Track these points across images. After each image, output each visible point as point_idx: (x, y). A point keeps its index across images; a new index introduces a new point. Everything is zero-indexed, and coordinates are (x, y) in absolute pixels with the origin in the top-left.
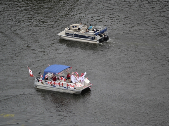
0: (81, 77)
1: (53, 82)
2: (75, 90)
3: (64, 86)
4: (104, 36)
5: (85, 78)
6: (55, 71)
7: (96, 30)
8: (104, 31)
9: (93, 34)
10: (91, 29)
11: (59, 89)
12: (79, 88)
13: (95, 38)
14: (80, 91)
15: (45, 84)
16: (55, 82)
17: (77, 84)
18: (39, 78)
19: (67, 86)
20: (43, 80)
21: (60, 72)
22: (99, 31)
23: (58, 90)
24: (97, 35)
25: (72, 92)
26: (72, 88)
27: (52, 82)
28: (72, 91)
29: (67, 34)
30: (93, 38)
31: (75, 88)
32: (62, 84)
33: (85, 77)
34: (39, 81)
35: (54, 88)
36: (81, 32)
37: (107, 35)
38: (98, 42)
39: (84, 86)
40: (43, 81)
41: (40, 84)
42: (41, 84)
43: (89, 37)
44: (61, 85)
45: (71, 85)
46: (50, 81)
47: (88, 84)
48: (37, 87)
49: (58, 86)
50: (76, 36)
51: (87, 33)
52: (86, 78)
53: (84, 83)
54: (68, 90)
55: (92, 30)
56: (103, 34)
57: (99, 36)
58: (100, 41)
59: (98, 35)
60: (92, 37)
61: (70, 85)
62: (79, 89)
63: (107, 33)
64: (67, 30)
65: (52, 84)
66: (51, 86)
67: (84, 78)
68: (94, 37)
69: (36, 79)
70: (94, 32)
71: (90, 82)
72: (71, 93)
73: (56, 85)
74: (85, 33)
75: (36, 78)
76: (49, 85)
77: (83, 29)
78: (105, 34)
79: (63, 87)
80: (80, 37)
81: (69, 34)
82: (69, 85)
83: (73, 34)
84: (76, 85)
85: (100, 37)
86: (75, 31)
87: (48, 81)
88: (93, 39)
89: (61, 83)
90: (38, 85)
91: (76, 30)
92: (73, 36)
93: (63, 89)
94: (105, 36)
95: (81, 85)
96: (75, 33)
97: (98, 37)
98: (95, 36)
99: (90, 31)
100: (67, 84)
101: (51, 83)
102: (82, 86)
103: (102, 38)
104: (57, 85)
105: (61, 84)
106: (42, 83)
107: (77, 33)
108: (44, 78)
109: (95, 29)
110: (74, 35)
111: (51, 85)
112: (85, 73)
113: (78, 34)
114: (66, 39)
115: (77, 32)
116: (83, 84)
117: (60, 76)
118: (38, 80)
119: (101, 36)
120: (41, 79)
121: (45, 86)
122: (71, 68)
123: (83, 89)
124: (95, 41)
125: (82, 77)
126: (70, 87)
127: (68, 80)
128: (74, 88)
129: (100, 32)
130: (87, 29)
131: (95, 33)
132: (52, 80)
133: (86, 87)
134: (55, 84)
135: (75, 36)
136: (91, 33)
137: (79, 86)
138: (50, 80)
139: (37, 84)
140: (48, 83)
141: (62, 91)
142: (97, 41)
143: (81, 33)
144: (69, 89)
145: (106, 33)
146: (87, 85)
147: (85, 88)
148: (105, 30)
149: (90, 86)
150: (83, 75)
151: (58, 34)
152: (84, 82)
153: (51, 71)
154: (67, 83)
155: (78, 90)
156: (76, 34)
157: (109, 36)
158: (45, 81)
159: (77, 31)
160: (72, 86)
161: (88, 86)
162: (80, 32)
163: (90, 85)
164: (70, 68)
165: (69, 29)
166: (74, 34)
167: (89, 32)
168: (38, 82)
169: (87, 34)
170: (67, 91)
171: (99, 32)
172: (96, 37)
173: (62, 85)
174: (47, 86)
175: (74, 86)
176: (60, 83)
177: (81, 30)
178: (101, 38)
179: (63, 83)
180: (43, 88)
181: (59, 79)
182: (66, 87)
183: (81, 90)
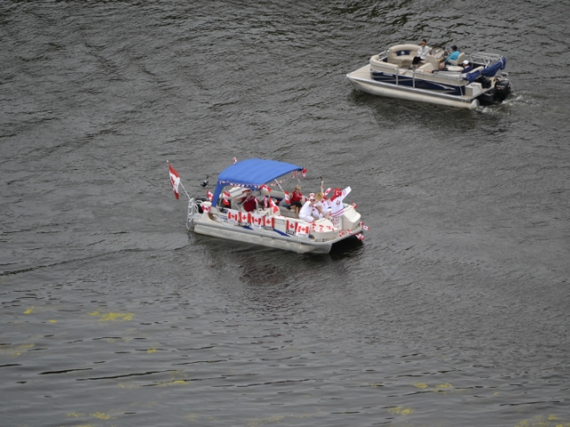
0: (332, 200)
1: (245, 214)
2: (312, 241)
3: (277, 227)
4: (496, 85)
5: (346, 205)
6: (250, 179)
7: (470, 64)
8: (497, 69)
9: (457, 76)
10: (456, 62)
11: (262, 236)
12: (325, 236)
13: (467, 91)
14: (327, 245)
15: (219, 219)
16: (249, 216)
17: (317, 222)
18: (204, 200)
19: (287, 228)
20: (214, 205)
21: (266, 183)
22: (480, 68)
23: (259, 241)
24: (471, 79)
25: (301, 249)
26: (301, 235)
27: (240, 214)
28: (302, 243)
29: (378, 76)
30: (459, 91)
31: (312, 234)
32: (270, 220)
33: (344, 201)
34: (201, 210)
35: (246, 233)
36: (421, 69)
37: (506, 82)
38: (474, 104)
39: (340, 229)
40: (215, 210)
41: (203, 218)
42: (209, 221)
43: (445, 87)
44: (267, 225)
45: (299, 225)
46: (234, 212)
47: (354, 224)
48: (197, 230)
49: (260, 228)
50: (406, 82)
51: (441, 73)
52: (350, 206)
53: (340, 221)
54: (288, 241)
55: (459, 65)
56: (492, 79)
57: (480, 84)
58: (482, 100)
59: (476, 81)
60: (457, 88)
61: (296, 224)
62: (323, 240)
63: (504, 75)
64: (379, 62)
65: (240, 221)
66: (239, 225)
67: (342, 204)
68: (463, 88)
69: (192, 204)
70: (463, 72)
71: (361, 219)
72: (298, 252)
73: (253, 226)
74: (433, 72)
75: (191, 200)
76: (232, 224)
77: (428, 62)
78: (500, 79)
79: (275, 230)
80: (416, 87)
81: (381, 74)
82: (292, 227)
83: (394, 76)
84: (314, 225)
85: (484, 87)
86: (403, 67)
87: (229, 210)
88: (459, 94)
89: (269, 218)
90: (200, 221)
91: (408, 64)
92: (394, 83)
93: (274, 238)
94: (498, 83)
95: (329, 228)
96: (402, 72)
97: (476, 89)
98: (465, 83)
99: (450, 68)
100: (288, 222)
101: (238, 218)
102: (335, 229)
103: (488, 92)
104: (256, 223)
105: (268, 222)
106: (211, 216)
107: (409, 74)
108: (216, 201)
109: (466, 62)
110: (397, 80)
111: (237, 222)
112: (348, 190)
113: (411, 76)
114: (374, 93)
115: (410, 69)
116: (340, 224)
117: (267, 196)
118: (199, 206)
119: (486, 84)
120: (207, 204)
121: (221, 225)
122: (304, 172)
123: (338, 238)
124: (464, 101)
125: (335, 201)
126: (297, 233)
127: (292, 210)
128: (307, 235)
129: (484, 71)
130: (441, 61)
131: (465, 75)
132: (242, 209)
133: (347, 235)
134: (249, 221)
135: (400, 83)
136: (454, 74)
137: (326, 230)
138: (237, 209)
139: (195, 221)
140: (229, 217)
141: (272, 243)
142: (471, 101)
143: (419, 74)
144: (292, 238)
145: (503, 77)
146: (350, 229)
147: (344, 237)
148: (500, 66)
149: (361, 232)
150: (340, 194)
151: (348, 75)
152: (343, 217)
153: (239, 178)
154: (287, 219)
155: (322, 243)
156: (407, 75)
157: (511, 85)
158: (222, 211)
159: (412, 66)
160: (303, 230)
161: (352, 232)
162: (417, 70)
163: (359, 229)
164: (300, 170)
165: (385, 60)
166: (400, 77)
167: (445, 70)
168: (198, 214)
169: (439, 79)
170: (288, 246)
171: (478, 71)
172: (469, 86)
173: (270, 225)
174: (225, 225)
175: (307, 228)
176: (264, 217)
177: (423, 64)
178: (486, 90)
179: (273, 219)
180: (215, 231)
181: (262, 204)
182: (284, 231)
183: (330, 242)
